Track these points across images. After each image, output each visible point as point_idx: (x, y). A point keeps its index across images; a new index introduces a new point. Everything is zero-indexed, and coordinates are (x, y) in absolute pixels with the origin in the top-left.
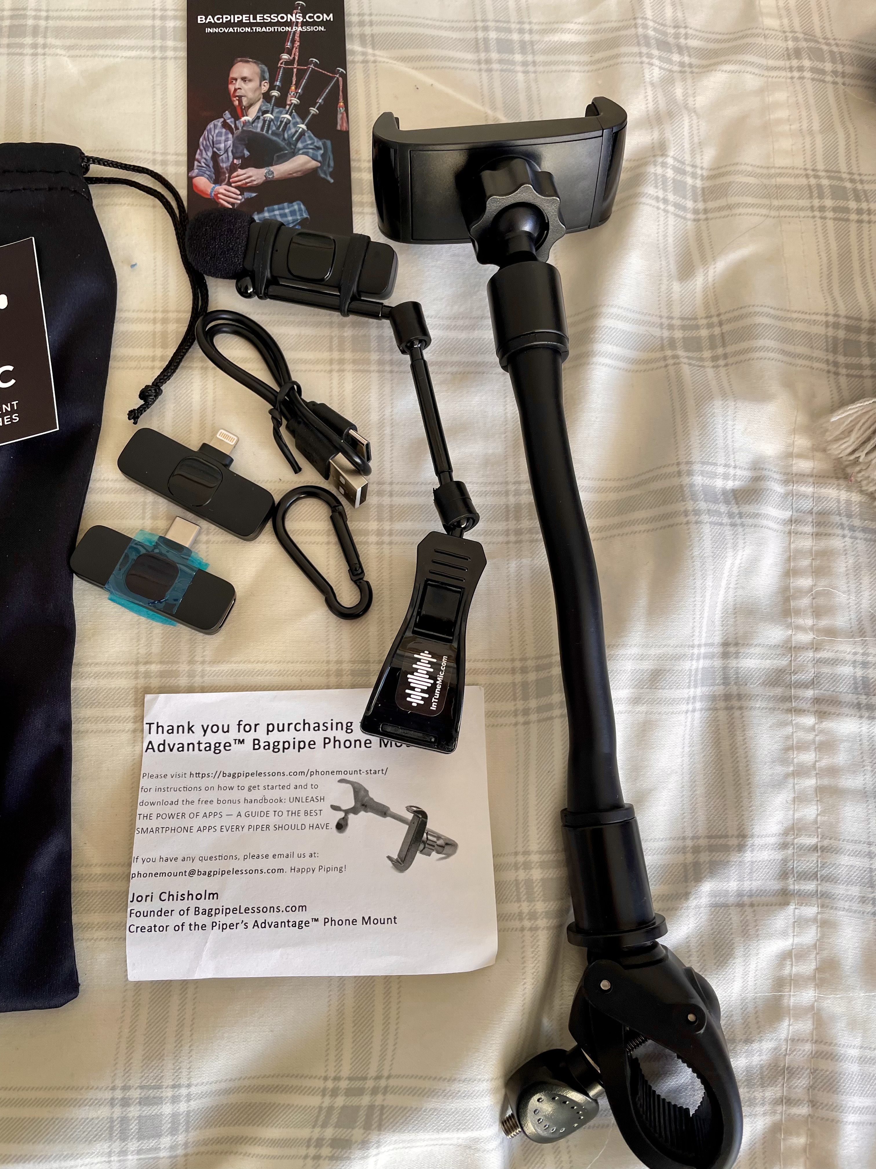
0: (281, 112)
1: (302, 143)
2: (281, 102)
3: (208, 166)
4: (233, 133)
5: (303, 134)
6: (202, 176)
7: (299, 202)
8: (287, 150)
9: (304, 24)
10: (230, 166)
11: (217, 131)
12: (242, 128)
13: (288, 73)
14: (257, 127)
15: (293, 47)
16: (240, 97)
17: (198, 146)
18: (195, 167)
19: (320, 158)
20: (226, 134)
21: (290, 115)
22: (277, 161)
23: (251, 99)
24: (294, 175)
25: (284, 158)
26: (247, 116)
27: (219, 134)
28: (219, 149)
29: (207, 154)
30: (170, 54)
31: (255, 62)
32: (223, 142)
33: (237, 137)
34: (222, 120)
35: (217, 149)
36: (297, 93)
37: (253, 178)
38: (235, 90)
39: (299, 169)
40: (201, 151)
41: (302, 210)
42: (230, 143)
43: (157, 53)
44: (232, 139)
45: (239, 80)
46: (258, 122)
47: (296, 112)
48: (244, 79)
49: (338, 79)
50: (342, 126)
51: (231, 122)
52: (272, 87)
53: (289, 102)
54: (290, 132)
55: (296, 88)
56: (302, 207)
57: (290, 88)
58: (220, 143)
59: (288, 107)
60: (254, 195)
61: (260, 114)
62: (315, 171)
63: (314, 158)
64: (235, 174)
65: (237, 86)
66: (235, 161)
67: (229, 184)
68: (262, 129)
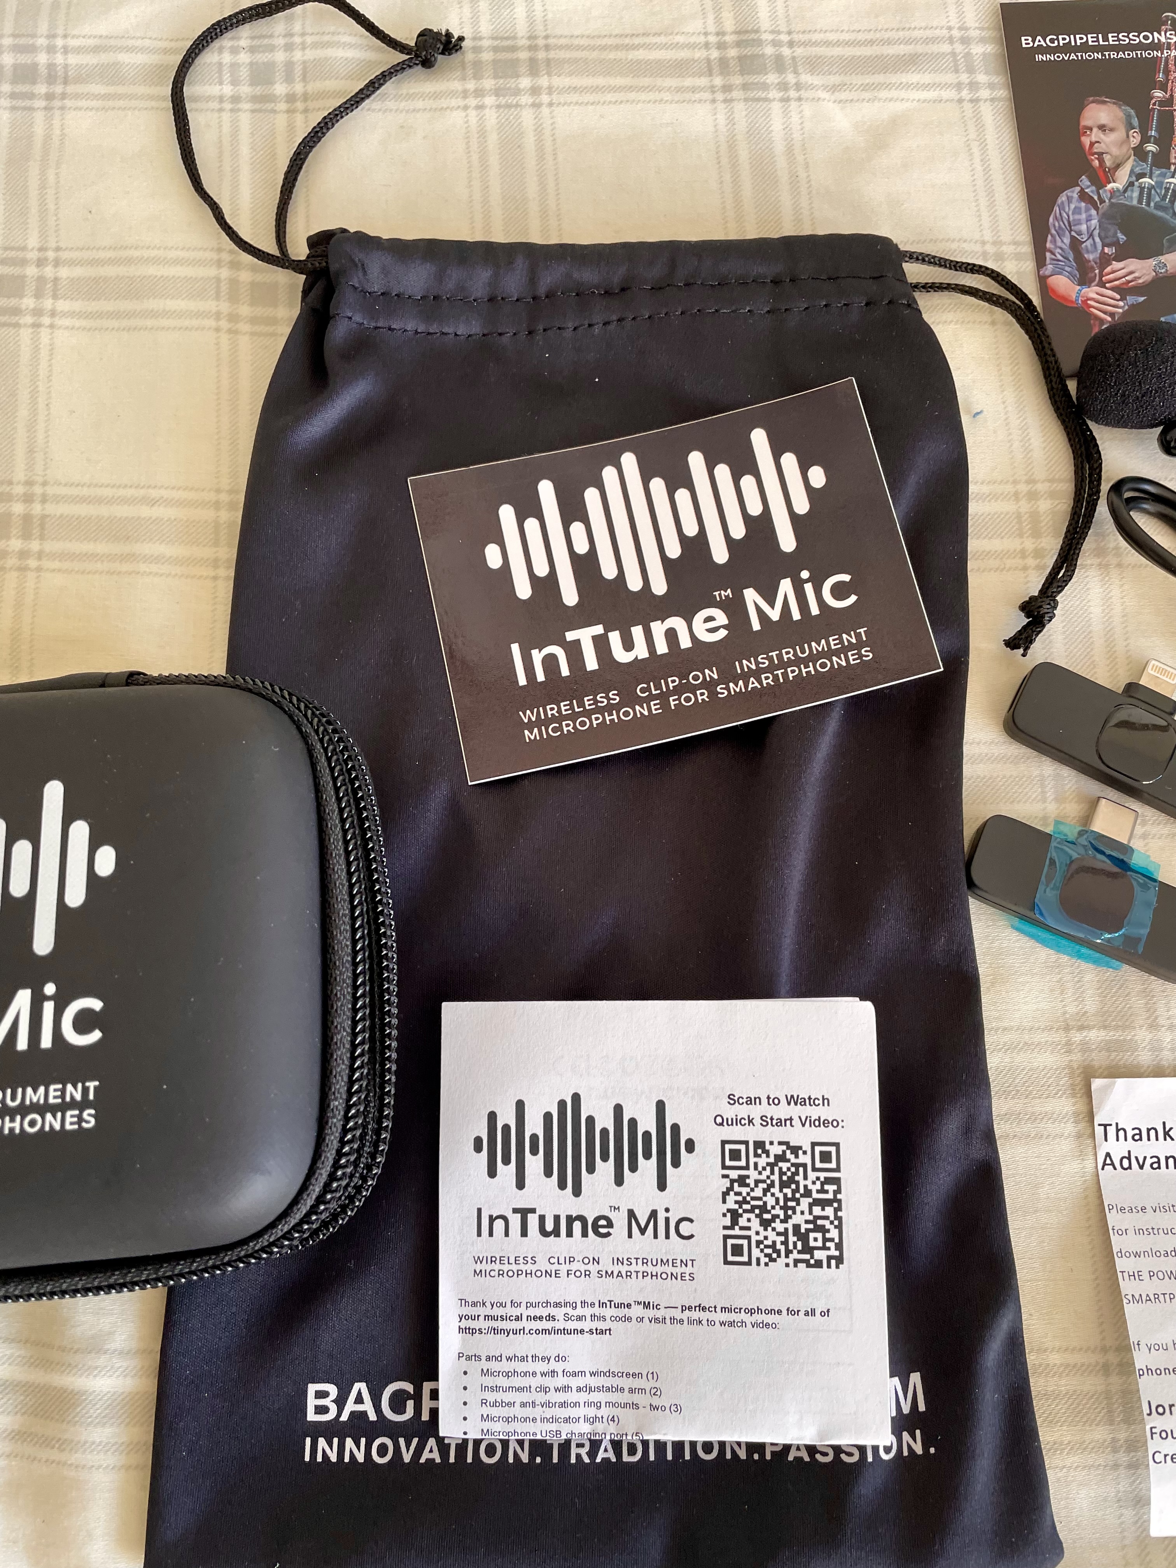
0: (1164, 175)
3: (1067, 259)
4: (1097, 209)
6: (1060, 273)
10: (1100, 258)
12: (1110, 200)
14: (1131, 198)
15: (1168, 80)
16: (1100, 154)
17: (1049, 231)
18: (1048, 261)
20: (1087, 210)
22: (1169, 247)
23: (1116, 157)
26: (1114, 182)
27: (1077, 210)
28: (1080, 233)
29: (1062, 241)
30: (985, 93)
31: (1114, 103)
32: (1083, 222)
33: (1104, 214)
34: (1078, 189)
35: (1076, 232)
37: (1136, 275)
38: (1092, 144)
40: (1052, 236)
42: (1094, 222)
43: (965, 93)
44: (1096, 217)
45: (1095, 130)
46: (1132, 191)
48: (1102, 128)
51: (1092, 192)
53: (1173, 161)
57: (1172, 139)
58: (1081, 224)
60: (1141, 299)
61: (1134, 178)
64: (1109, 269)
65: (1094, 139)
66: (1106, 250)
67: (1102, 284)
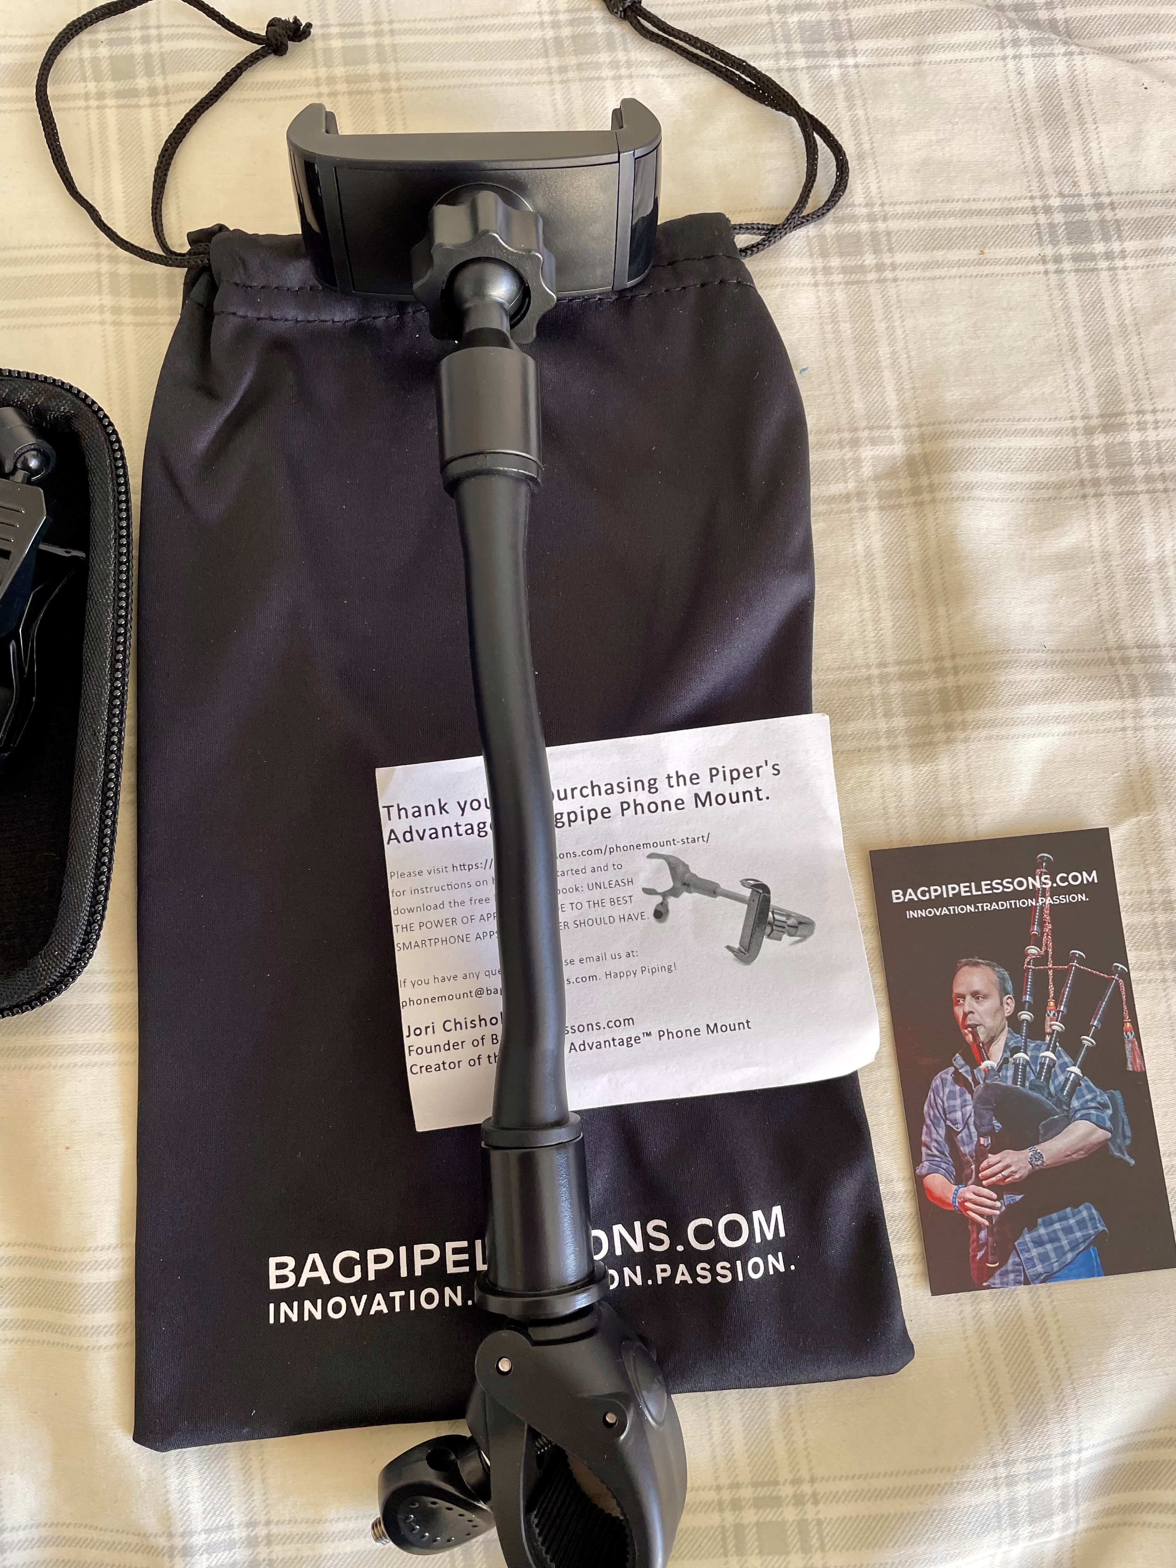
0: (1038, 1048)
1: (1078, 1098)
2: (1036, 1031)
3: (942, 1153)
4: (971, 1092)
5: (1076, 1083)
6: (936, 1172)
7: (1087, 1204)
8: (1057, 1114)
9: (1055, 891)
10: (976, 1151)
11: (947, 1090)
12: (984, 1081)
13: (1041, 978)
14: (1006, 1077)
15: (1042, 934)
16: (973, 1027)
17: (923, 1121)
18: (924, 1157)
19: (1108, 1124)
20: (962, 1094)
21: (1054, 1052)
22: (1044, 1135)
23: (991, 1029)
24: (1074, 1156)
25: (1055, 1129)
26: (989, 1059)
27: (952, 1096)
28: (955, 1122)
31: (987, 965)
32: (958, 1108)
33: (979, 1098)
34: (952, 1069)
35: (951, 1121)
36: (1058, 1012)
37: (1013, 1169)
38: (965, 1015)
39: (1080, 1146)
40: (927, 1127)
41: (1094, 1219)
42: (969, 1108)
44: (971, 1102)
45: (968, 998)
46: (1007, 1069)
47: (1061, 1045)
48: (975, 995)
49: (1117, 985)
50: (1134, 1063)
51: (966, 1072)
52: (1019, 1006)
53: (1048, 1030)
54: (1057, 1083)
55: (1056, 1006)
56: (1094, 1211)
57: (1046, 1004)
58: (956, 1111)
59: (1048, 1038)
60: (1018, 1198)
61: (1009, 1053)
62: (1103, 1146)
63: (1100, 1125)
64: (984, 1164)
65: (967, 1009)
66: (982, 1141)
67: (978, 1183)
68: (1015, 1081)
